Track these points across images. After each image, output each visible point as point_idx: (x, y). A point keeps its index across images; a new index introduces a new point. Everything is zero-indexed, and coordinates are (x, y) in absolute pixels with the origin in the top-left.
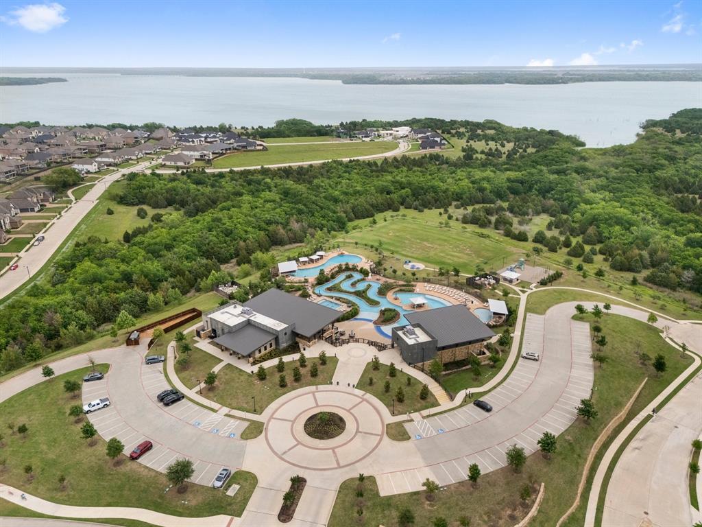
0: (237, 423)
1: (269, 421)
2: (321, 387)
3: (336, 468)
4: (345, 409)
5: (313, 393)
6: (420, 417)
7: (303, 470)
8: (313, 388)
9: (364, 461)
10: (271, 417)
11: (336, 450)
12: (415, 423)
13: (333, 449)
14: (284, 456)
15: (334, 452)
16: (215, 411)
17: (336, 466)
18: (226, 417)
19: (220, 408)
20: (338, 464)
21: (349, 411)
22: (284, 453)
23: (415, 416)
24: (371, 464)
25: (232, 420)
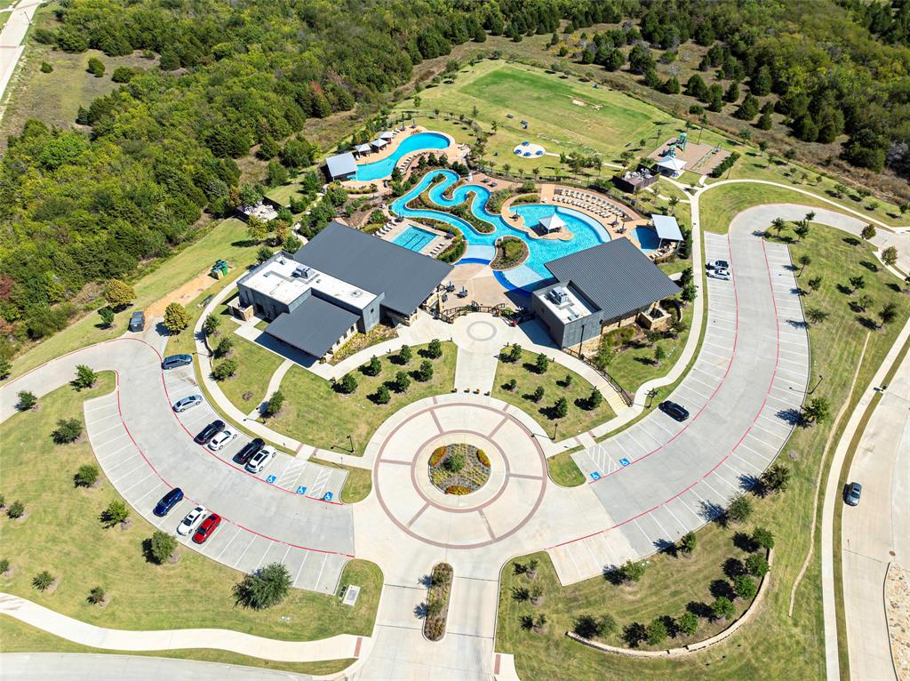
0: (330, 473)
1: (377, 466)
2: (441, 399)
3: (490, 543)
4: (483, 436)
5: (431, 410)
6: (592, 440)
7: (444, 550)
8: (429, 401)
9: (527, 526)
10: (379, 460)
11: (484, 510)
12: (587, 451)
13: (479, 509)
14: (412, 529)
15: (482, 513)
16: (294, 453)
17: (490, 539)
18: (311, 463)
19: (300, 448)
20: (492, 535)
21: (489, 438)
22: (411, 523)
23: (585, 438)
24: (538, 531)
25: (322, 469)
